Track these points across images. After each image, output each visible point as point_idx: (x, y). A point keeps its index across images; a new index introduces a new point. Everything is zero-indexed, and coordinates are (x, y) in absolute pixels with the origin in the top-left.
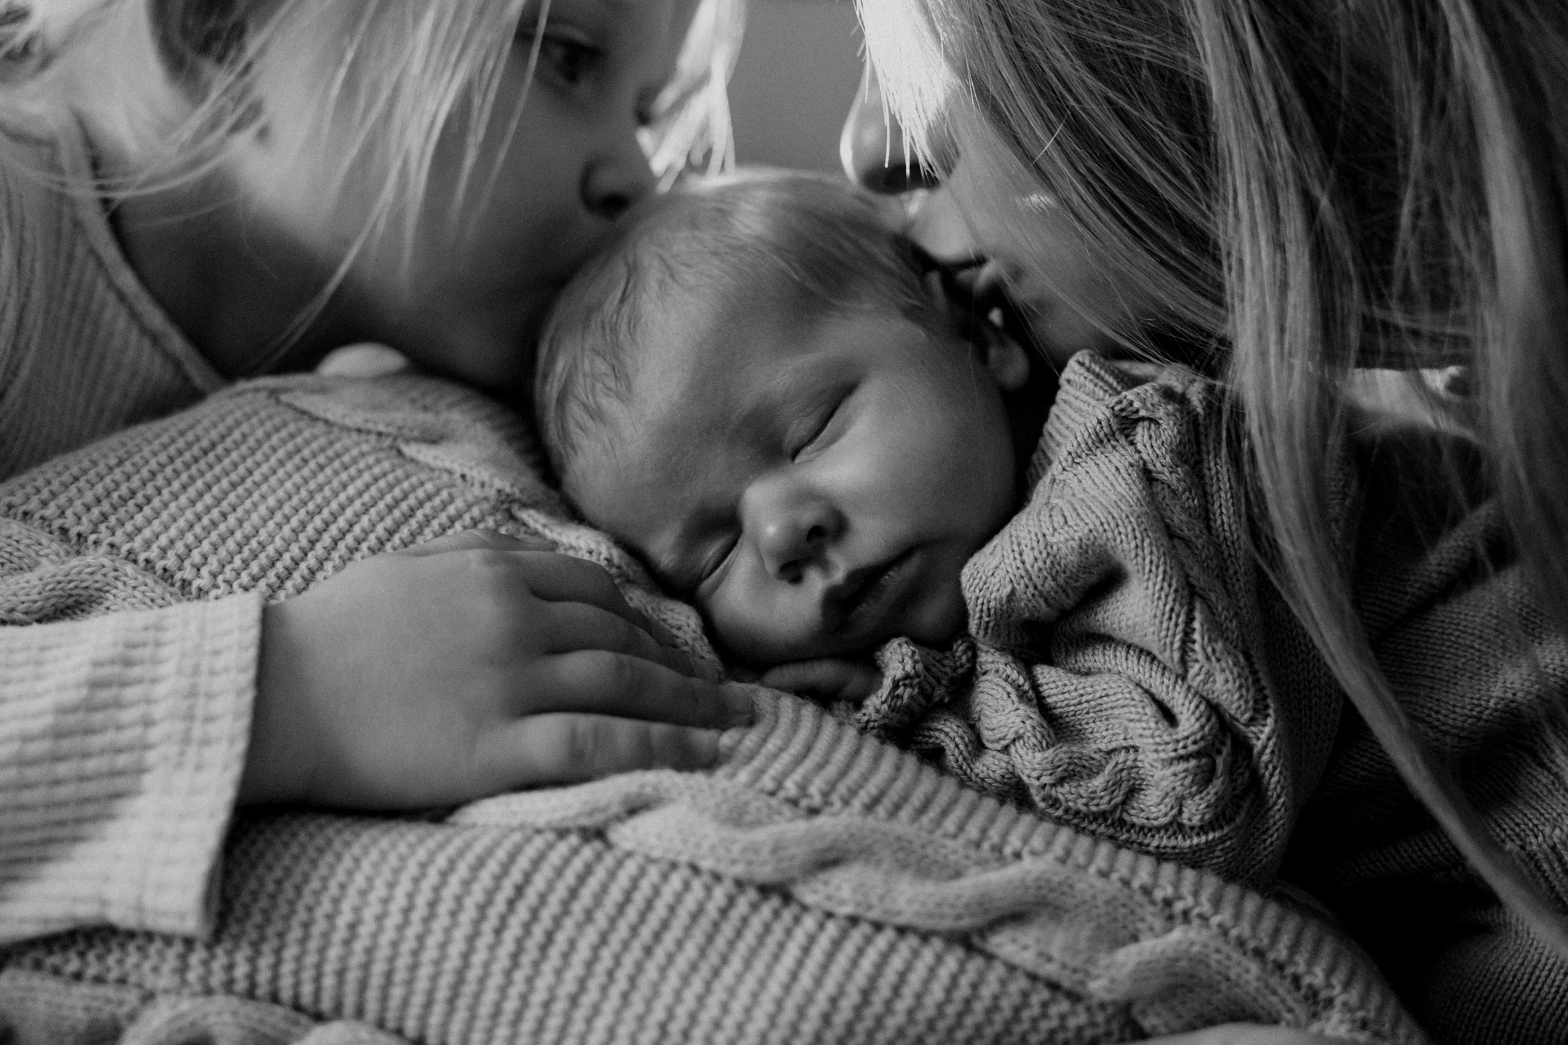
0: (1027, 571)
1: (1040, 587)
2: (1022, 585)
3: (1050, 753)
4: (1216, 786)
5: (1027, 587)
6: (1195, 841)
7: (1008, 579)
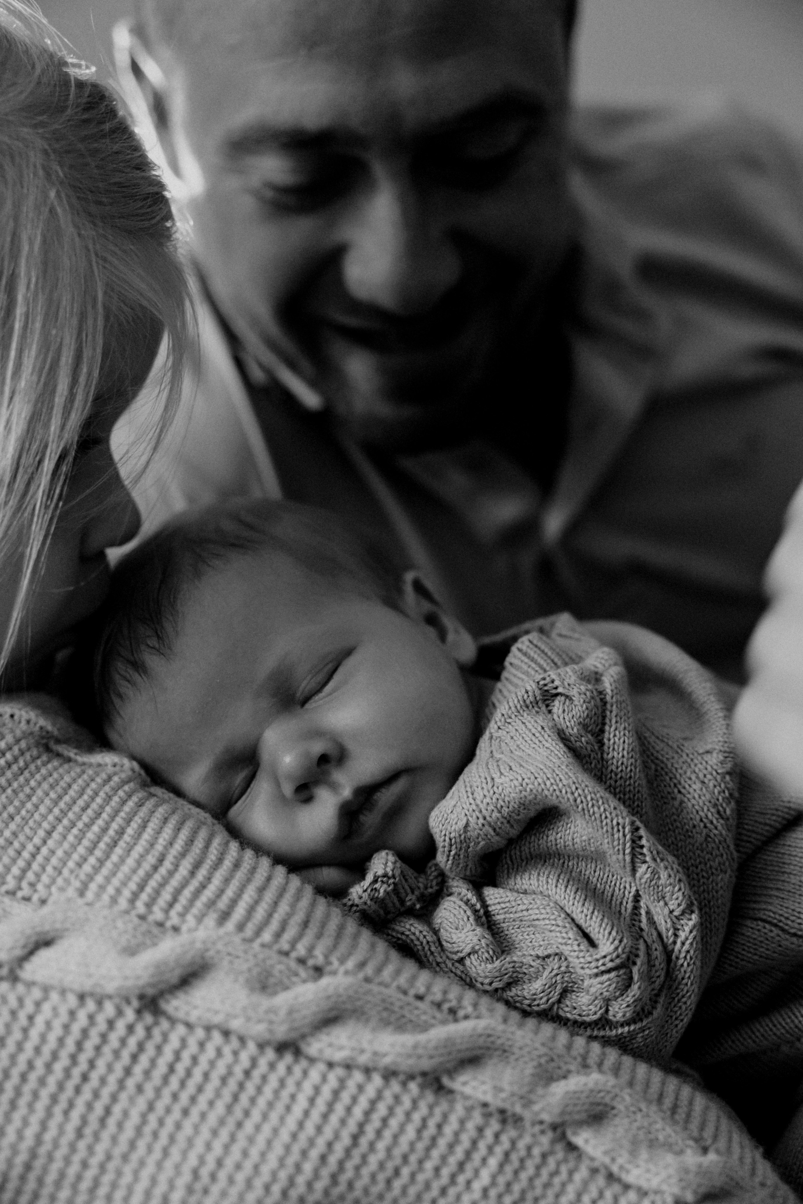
0: (477, 805)
1: (488, 818)
2: (474, 817)
3: (497, 963)
4: (635, 990)
5: (478, 818)
6: (620, 1031)
7: (463, 814)
